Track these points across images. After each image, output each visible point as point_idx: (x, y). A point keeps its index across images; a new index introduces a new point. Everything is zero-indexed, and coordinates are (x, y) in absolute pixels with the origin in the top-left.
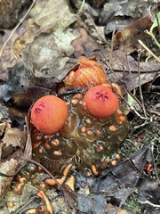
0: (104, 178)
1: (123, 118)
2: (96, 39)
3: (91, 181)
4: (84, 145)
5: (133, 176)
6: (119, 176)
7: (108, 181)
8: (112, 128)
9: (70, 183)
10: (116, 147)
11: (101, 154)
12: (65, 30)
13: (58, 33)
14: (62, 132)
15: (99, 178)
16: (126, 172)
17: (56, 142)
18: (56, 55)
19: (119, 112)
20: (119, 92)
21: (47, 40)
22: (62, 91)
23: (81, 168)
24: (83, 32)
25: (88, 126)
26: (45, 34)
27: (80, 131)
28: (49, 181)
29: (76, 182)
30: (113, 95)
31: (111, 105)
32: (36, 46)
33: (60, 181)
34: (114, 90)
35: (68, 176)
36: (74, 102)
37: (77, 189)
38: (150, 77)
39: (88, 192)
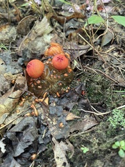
0: (63, 98)
1: (71, 70)
2: (62, 38)
3: (56, 100)
4: (53, 83)
5: (76, 97)
6: (69, 97)
7: (64, 99)
8: (66, 75)
9: (46, 101)
10: (68, 84)
11: (61, 87)
12: (48, 34)
13: (45, 36)
14: (41, 77)
15: (60, 98)
16: (73, 95)
17: (39, 82)
18: (44, 44)
19: (69, 67)
20: (69, 57)
21: (40, 39)
22: (43, 58)
23: (51, 94)
24: (56, 35)
25: (54, 74)
26: (40, 36)
27: (50, 76)
28: (37, 100)
29: (49, 100)
32: (36, 42)
33: (42, 100)
34: (66, 56)
35: (46, 97)
36: (47, 62)
37: (50, 104)
38: (84, 52)
39: (55, 105)
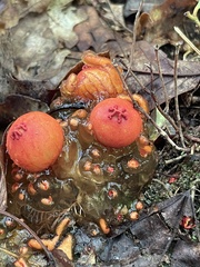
0: (119, 238)
1: (148, 149)
2: (110, 23)
3: (97, 244)
4: (88, 188)
5: (162, 237)
6: (141, 236)
7: (124, 243)
8: (132, 164)
9: (66, 248)
10: (136, 192)
11: (114, 203)
12: (65, 10)
13: (55, 13)
14: (54, 170)
15: (110, 237)
16: (152, 230)
17: (45, 185)
18: (50, 45)
19: (144, 139)
20: (144, 108)
21: (37, 24)
22: (57, 103)
23: (83, 223)
24: (92, 12)
25: (94, 160)
26: (35, 15)
27: (82, 168)
28: (34, 243)
29: (75, 244)
30: (135, 114)
31: (131, 128)
32: (21, 32)
33: (51, 244)
34: (136, 106)
35: (64, 235)
36: (74, 122)
37: (76, 256)
38: (190, 84)
39: (93, 261)
